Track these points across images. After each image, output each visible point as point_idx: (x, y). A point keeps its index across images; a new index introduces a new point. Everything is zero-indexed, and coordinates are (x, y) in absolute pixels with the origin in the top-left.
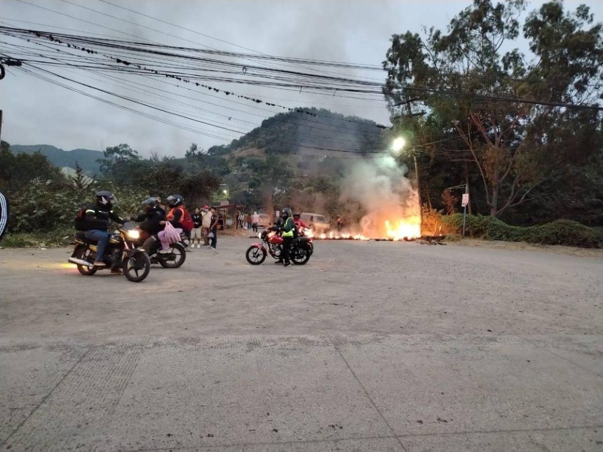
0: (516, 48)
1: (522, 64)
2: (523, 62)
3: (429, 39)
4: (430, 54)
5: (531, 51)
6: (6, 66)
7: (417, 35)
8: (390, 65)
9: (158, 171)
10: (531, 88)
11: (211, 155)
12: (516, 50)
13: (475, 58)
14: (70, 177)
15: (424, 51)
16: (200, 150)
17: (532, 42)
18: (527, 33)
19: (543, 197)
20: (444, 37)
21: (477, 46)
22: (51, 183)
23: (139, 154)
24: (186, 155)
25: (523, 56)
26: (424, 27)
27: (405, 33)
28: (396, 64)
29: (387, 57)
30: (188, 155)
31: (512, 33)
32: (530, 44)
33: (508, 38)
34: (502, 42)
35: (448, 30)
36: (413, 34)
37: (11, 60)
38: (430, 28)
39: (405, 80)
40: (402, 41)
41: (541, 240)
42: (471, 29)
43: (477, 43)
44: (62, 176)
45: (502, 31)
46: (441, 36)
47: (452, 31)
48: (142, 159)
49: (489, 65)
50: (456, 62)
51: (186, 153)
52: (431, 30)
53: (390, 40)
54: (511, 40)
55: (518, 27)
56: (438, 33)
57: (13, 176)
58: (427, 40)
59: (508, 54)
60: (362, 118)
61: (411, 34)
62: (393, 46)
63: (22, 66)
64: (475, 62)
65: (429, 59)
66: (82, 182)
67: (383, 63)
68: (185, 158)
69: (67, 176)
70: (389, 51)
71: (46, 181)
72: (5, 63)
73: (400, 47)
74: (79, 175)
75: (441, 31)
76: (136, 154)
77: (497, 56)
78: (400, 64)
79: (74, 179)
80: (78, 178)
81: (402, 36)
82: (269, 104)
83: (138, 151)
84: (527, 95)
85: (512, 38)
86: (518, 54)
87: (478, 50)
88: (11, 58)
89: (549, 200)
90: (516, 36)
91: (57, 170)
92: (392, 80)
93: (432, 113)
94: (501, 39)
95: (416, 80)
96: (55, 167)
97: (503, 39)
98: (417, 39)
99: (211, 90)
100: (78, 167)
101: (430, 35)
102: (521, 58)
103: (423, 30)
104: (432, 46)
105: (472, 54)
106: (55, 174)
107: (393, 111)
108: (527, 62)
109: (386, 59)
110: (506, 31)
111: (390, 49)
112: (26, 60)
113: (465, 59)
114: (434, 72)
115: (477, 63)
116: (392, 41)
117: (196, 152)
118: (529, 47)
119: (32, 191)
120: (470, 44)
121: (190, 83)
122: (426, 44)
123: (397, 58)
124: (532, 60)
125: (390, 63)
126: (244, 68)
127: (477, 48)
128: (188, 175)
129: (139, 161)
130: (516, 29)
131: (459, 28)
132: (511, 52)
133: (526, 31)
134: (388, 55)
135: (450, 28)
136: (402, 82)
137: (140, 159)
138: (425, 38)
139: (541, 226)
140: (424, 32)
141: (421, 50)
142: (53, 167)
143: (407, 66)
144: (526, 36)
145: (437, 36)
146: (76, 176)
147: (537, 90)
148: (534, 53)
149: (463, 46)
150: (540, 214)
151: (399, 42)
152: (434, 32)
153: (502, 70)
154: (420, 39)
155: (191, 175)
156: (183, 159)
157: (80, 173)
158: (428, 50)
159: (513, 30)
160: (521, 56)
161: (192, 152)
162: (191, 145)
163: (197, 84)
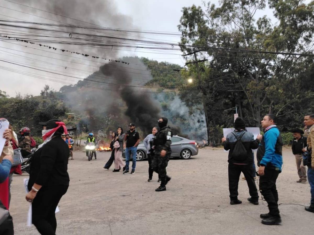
0: (265, 15)
1: (270, 26)
2: (270, 24)
3: (208, 10)
4: (209, 20)
5: (275, 17)
7: (200, 7)
8: (183, 28)
9: (17, 106)
10: (273, 41)
11: (63, 92)
12: (265, 16)
13: (239, 22)
15: (205, 18)
16: (52, 89)
17: (274, 11)
18: (271, 6)
19: (293, 112)
20: (218, 9)
21: (240, 14)
23: (7, 94)
24: (41, 94)
25: (270, 20)
26: (204, 2)
27: (191, 6)
28: (186, 27)
29: (181, 22)
30: (43, 93)
31: (262, 5)
32: (274, 12)
33: (259, 8)
34: (255, 11)
35: (219, 4)
36: (197, 7)
38: (208, 2)
39: (194, 38)
40: (190, 12)
41: (287, 143)
42: (234, 3)
43: (239, 12)
45: (255, 4)
46: (215, 8)
47: (222, 5)
48: (9, 98)
49: (248, 27)
50: (227, 25)
51: (41, 92)
52: (209, 4)
53: (182, 11)
54: (261, 10)
55: (265, 2)
56: (213, 6)
58: (206, 11)
59: (260, 19)
60: (171, 63)
61: (195, 7)
62: (184, 15)
64: (239, 24)
65: (209, 24)
67: (178, 26)
68: (41, 96)
70: (182, 18)
73: (189, 15)
75: (215, 5)
76: (4, 94)
77: (254, 20)
78: (189, 27)
81: (189, 8)
82: (95, 57)
83: (6, 92)
84: (271, 46)
85: (262, 9)
86: (267, 19)
87: (240, 17)
89: (297, 115)
90: (264, 7)
92: (185, 37)
93: (213, 59)
94: (254, 9)
95: (201, 37)
97: (256, 9)
98: (200, 10)
99: (51, 48)
101: (208, 8)
102: (269, 22)
103: (203, 4)
104: (210, 15)
105: (236, 20)
107: (186, 58)
108: (273, 24)
109: (180, 24)
110: (257, 4)
111: (182, 17)
113: (233, 23)
114: (212, 32)
115: (241, 25)
116: (183, 11)
117: (49, 91)
118: (273, 14)
120: (235, 13)
121: (35, 44)
122: (206, 13)
123: (187, 23)
124: (276, 23)
125: (182, 26)
126: (70, 34)
127: (240, 15)
128: (40, 108)
129: (7, 99)
130: (264, 2)
131: (227, 3)
132: (262, 18)
133: (270, 4)
134: (181, 21)
135: (221, 3)
136: (192, 39)
137: (7, 97)
138: (205, 9)
139: (287, 134)
140: (204, 5)
141: (203, 18)
143: (194, 28)
144: (270, 7)
145: (213, 8)
147: (277, 43)
148: (276, 18)
149: (231, 14)
150: (292, 125)
151: (187, 12)
152: (210, 6)
153: (257, 29)
154: (201, 10)
155: (43, 108)
156: (39, 96)
158: (207, 17)
159: (262, 3)
160: (268, 20)
161: (46, 91)
162: (45, 86)
163: (40, 45)
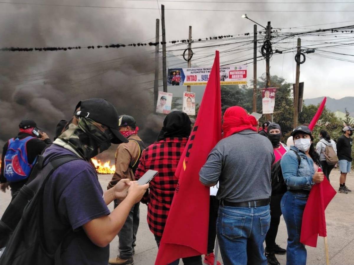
6: (306, 54)
14: (341, 119)
22: (329, 124)
37: (309, 50)
44: (335, 119)
57: (306, 121)
63: (315, 52)
66: (349, 123)
69: (339, 118)
71: (326, 123)
72: (306, 53)
74: (348, 118)
79: (344, 121)
80: (347, 120)
88: (309, 49)
91: (332, 115)
96: (331, 112)
100: (347, 112)
106: (331, 117)
112: (317, 48)
119: (318, 131)
142: (330, 113)
146: (346, 118)
157: (349, 116)
